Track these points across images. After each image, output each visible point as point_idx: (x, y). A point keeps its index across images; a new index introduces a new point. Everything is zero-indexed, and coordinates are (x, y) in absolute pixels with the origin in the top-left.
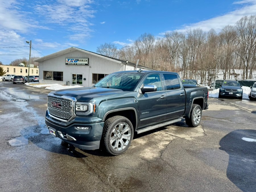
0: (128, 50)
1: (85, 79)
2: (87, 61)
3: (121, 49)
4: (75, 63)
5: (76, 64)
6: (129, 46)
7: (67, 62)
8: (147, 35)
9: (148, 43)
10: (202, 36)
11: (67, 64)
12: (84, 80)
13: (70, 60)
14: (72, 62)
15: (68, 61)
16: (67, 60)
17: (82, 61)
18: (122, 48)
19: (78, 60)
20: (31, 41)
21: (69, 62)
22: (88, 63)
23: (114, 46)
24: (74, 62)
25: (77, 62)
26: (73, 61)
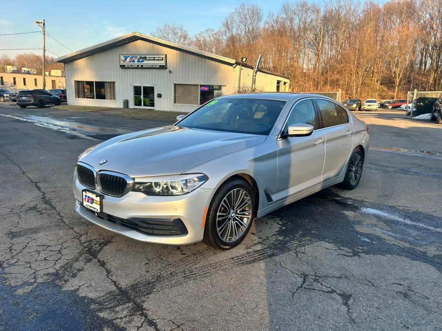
0: (211, 38)
1: (160, 96)
2: (163, 59)
3: (198, 36)
4: (140, 64)
5: (142, 66)
6: (212, 30)
7: (122, 62)
8: (246, 8)
9: (249, 22)
10: (352, 7)
11: (123, 67)
12: (158, 97)
13: (128, 59)
14: (134, 61)
15: (126, 59)
16: (123, 59)
17: (154, 60)
18: (199, 34)
19: (146, 58)
20: (44, 20)
21: (127, 63)
22: (164, 64)
23: (182, 29)
24: (138, 62)
25: (142, 61)
26: (136, 61)
